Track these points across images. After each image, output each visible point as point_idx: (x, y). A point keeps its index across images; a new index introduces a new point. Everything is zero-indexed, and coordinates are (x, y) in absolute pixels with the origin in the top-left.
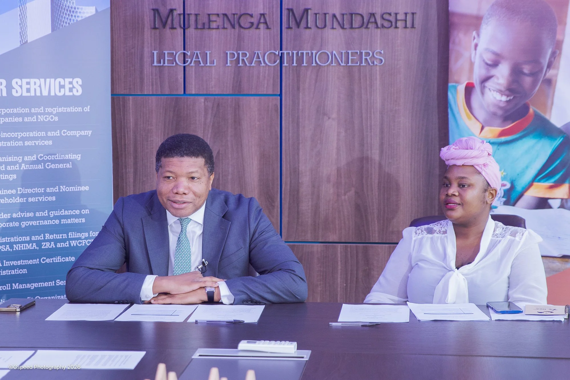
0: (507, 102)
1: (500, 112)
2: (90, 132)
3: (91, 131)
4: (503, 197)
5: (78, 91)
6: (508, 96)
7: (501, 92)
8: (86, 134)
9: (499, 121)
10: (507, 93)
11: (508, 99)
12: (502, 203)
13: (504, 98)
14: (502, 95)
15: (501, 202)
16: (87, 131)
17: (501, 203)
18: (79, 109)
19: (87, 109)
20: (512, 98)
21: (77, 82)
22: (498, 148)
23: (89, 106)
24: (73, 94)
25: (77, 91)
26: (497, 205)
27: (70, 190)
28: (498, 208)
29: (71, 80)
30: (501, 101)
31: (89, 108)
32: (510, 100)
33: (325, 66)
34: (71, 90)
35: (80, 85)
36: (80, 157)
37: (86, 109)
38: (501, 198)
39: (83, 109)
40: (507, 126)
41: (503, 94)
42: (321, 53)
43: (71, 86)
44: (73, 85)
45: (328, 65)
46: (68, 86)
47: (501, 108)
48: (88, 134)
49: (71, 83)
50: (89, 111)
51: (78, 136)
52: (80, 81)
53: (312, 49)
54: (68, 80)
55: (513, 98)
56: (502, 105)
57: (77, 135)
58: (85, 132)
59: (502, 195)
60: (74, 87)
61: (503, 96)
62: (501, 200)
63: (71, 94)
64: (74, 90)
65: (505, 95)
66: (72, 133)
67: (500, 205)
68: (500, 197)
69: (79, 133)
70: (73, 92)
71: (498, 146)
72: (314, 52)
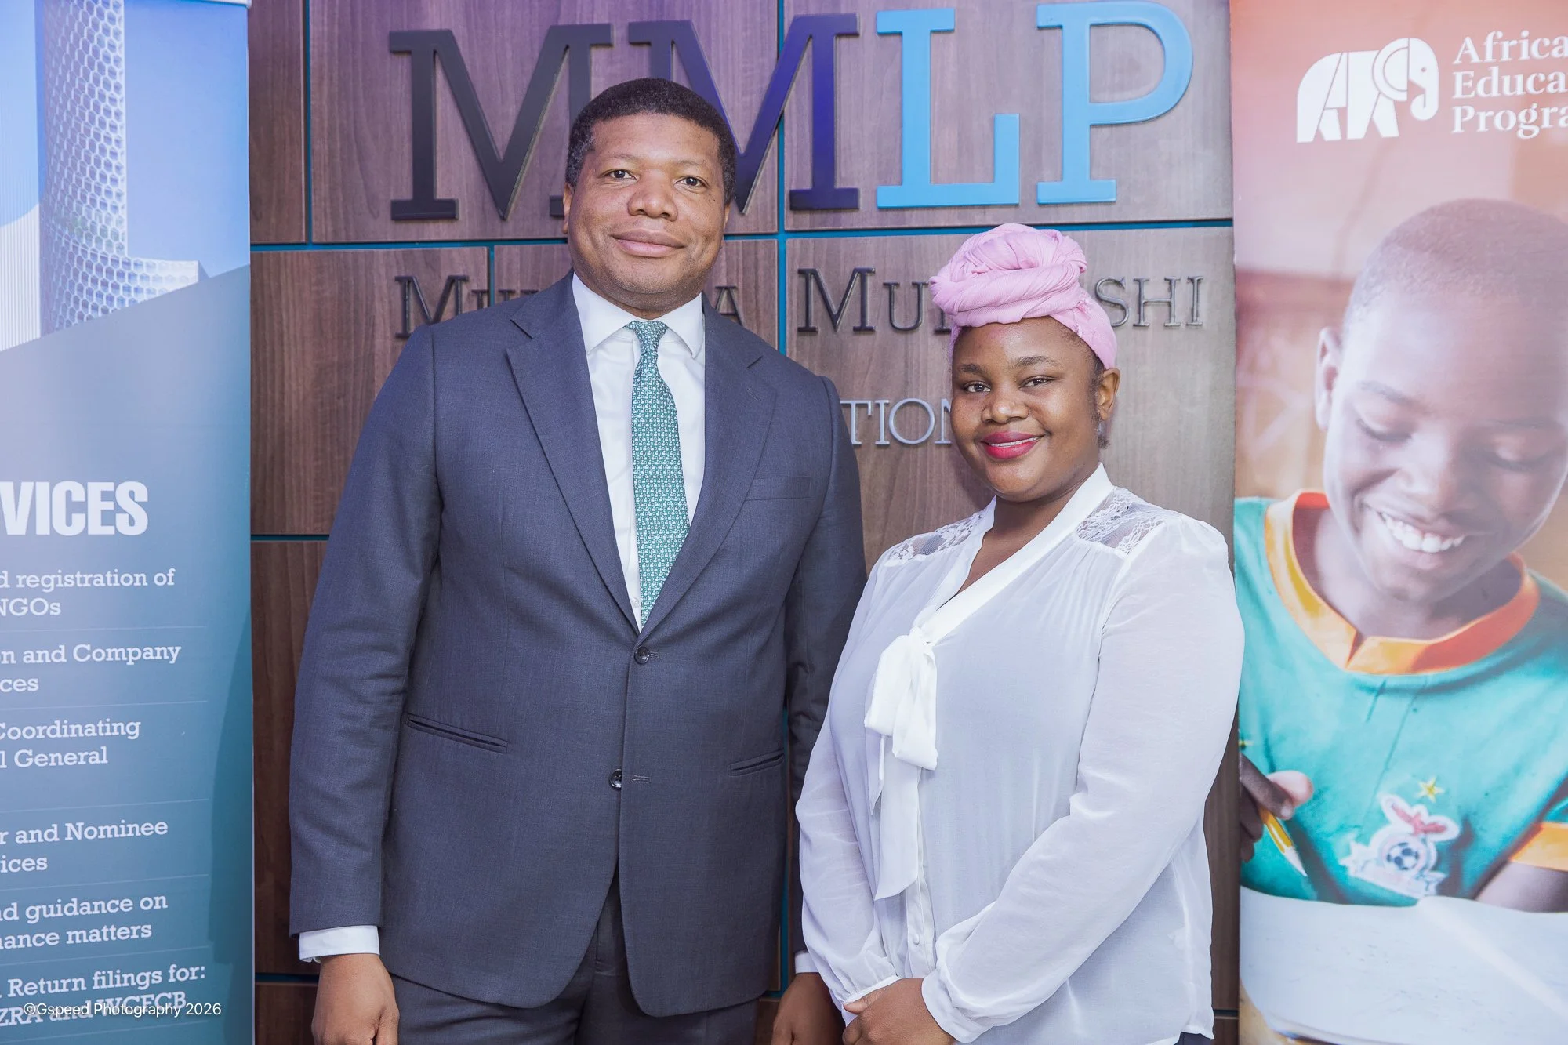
0: (1442, 554)
1: (1417, 590)
2: (175, 652)
3: (178, 648)
4: (1435, 868)
5: (135, 523)
6: (1444, 536)
7: (1420, 523)
8: (159, 657)
9: (1414, 618)
10: (1442, 525)
11: (1447, 545)
12: (1432, 888)
13: (1431, 544)
14: (1423, 533)
15: (1428, 883)
16: (164, 648)
17: (1427, 889)
18: (139, 579)
19: (167, 578)
20: (1458, 541)
21: (132, 494)
22: (1415, 705)
23: (171, 572)
24: (116, 529)
25: (132, 522)
26: (1415, 896)
27: (102, 836)
28: (1420, 904)
29: (109, 486)
30: (1421, 551)
31: (170, 575)
32: (1452, 549)
33: (916, 446)
34: (108, 518)
35: (140, 504)
36: (137, 731)
37: (160, 579)
38: (1426, 872)
39: (150, 580)
40: (1445, 634)
41: (1430, 531)
42: (905, 405)
43: (110, 506)
44: (116, 505)
45: (925, 442)
46: (97, 506)
47: (1419, 575)
48: (166, 657)
49: (107, 496)
50: (171, 583)
51: (130, 663)
52: (142, 492)
53: (876, 395)
54: (96, 488)
55: (1464, 542)
56: (1425, 564)
57: (128, 661)
58: (158, 649)
59: (1433, 861)
60: (119, 509)
61: (1428, 535)
62: (1428, 879)
63: (109, 530)
64: (122, 521)
65: (1435, 533)
66: (110, 655)
67: (1426, 895)
68: (1424, 868)
69: (135, 654)
70: (117, 525)
71: (1415, 698)
72: (882, 403)
